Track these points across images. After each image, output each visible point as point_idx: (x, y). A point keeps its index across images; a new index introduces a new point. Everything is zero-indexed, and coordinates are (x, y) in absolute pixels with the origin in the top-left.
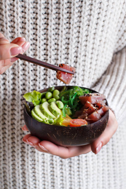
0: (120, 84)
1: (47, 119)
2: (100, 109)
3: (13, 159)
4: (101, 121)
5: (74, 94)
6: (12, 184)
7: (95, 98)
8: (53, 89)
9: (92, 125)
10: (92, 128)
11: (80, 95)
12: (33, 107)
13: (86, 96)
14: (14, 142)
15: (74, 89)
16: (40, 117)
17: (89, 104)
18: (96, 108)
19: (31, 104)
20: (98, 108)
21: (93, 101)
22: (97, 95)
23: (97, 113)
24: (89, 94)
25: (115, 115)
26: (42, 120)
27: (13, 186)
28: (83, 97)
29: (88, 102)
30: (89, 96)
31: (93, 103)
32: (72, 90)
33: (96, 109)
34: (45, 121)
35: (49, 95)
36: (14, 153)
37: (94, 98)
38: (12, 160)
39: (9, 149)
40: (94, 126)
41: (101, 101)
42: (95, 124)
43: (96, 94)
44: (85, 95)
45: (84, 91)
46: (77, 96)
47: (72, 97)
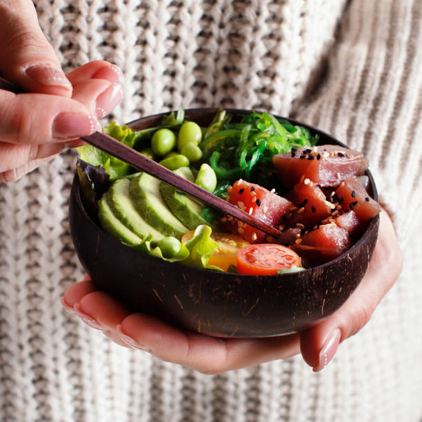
0: (405, 79)
1: (157, 236)
2: (347, 211)
3: (31, 263)
4: (351, 256)
5: (255, 145)
6: (28, 349)
7: (332, 165)
8: (181, 117)
9: (319, 271)
10: (318, 282)
11: (276, 152)
12: (104, 186)
13: (299, 154)
14: (36, 203)
15: (255, 126)
16: (131, 229)
17: (307, 186)
18: (333, 206)
19: (99, 175)
20: (340, 207)
21: (325, 177)
22: (340, 155)
23: (339, 226)
24: (309, 151)
25: (395, 228)
26: (136, 240)
27: (31, 355)
28: (288, 159)
29: (307, 181)
30: (311, 158)
31: (322, 185)
32: (249, 128)
33: (333, 210)
34: (148, 244)
35: (166, 139)
36: (34, 241)
37: (330, 167)
38: (29, 267)
39: (16, 227)
40: (323, 275)
41: (352, 181)
42: (328, 267)
43: (336, 149)
44: (294, 151)
45: (290, 136)
46: (268, 153)
47: (249, 158)
